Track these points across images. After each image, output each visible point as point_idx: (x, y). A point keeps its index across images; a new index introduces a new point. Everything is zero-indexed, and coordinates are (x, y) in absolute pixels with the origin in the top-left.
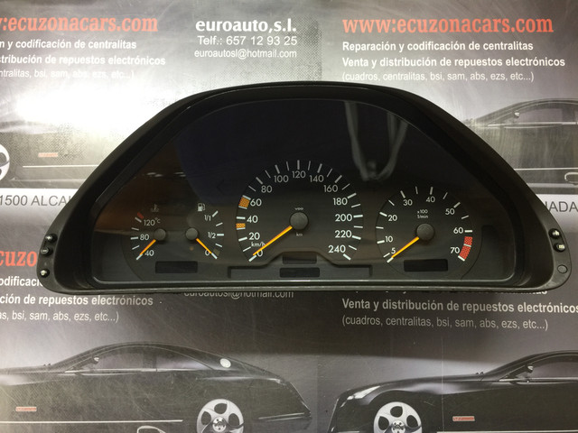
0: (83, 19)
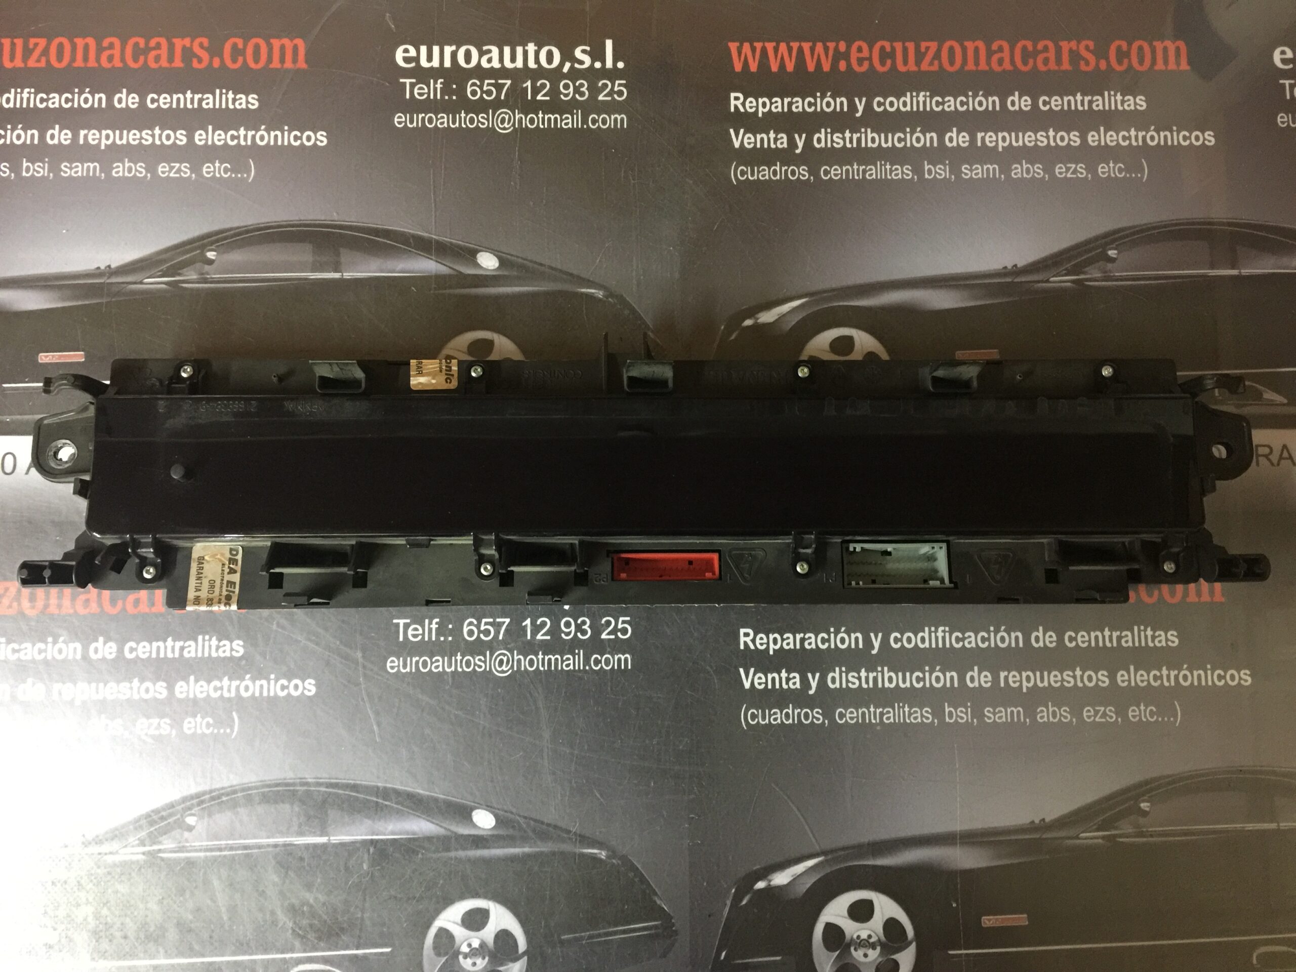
0: (131, 42)
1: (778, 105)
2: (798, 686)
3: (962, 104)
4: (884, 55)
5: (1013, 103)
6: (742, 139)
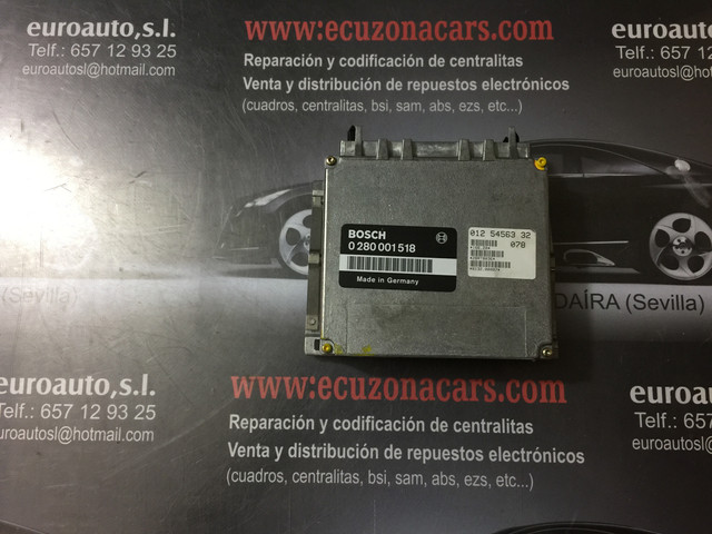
1: (276, 62)
2: (268, 455)
3: (398, 62)
4: (348, 31)
5: (433, 62)
6: (250, 84)
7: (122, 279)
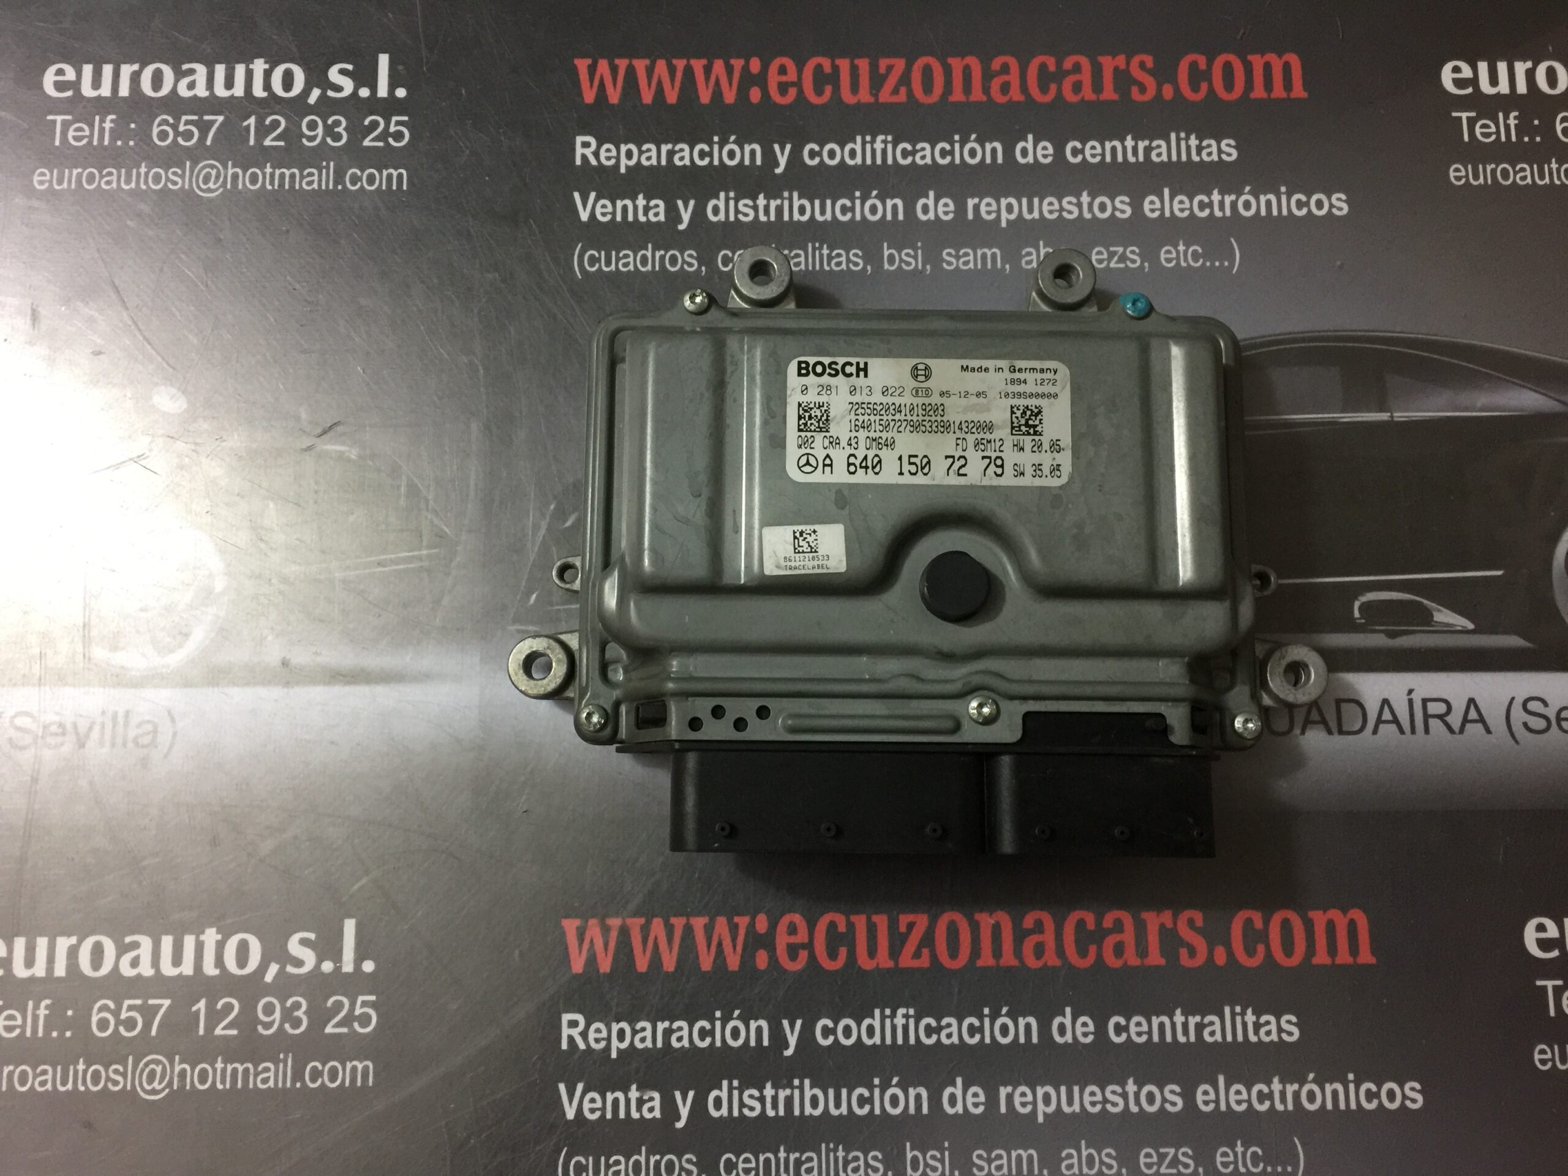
7: (287, 684)
